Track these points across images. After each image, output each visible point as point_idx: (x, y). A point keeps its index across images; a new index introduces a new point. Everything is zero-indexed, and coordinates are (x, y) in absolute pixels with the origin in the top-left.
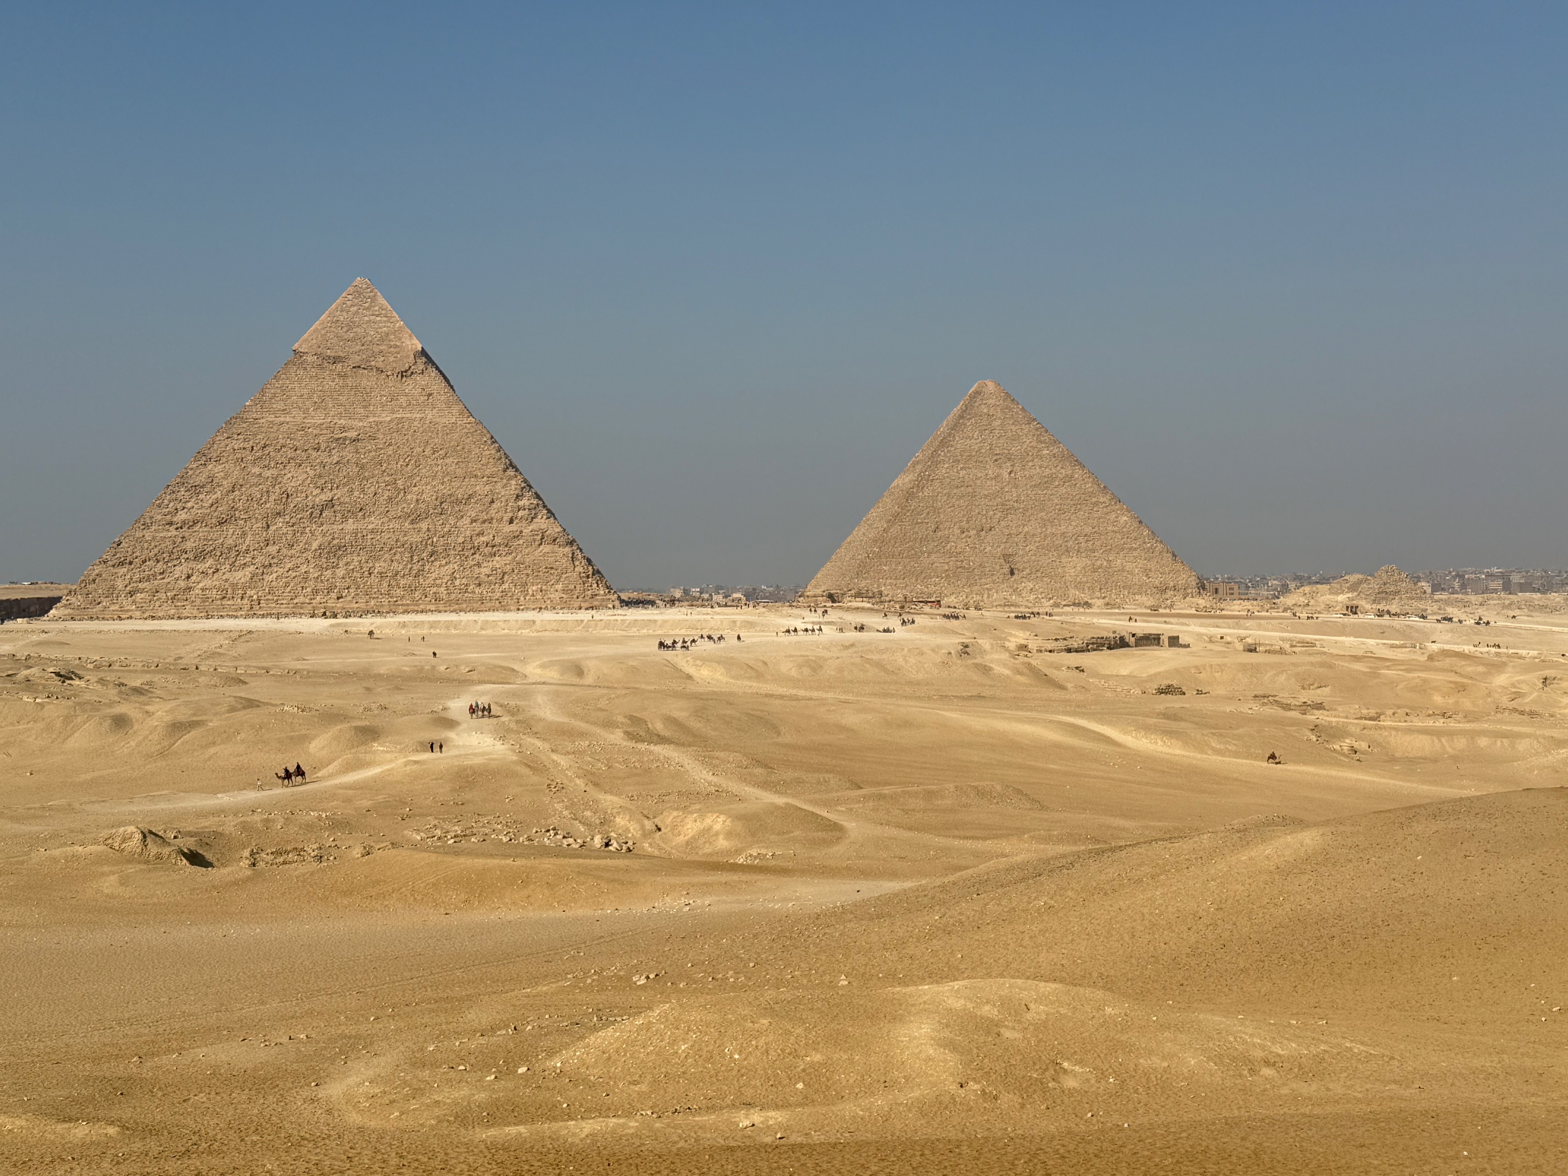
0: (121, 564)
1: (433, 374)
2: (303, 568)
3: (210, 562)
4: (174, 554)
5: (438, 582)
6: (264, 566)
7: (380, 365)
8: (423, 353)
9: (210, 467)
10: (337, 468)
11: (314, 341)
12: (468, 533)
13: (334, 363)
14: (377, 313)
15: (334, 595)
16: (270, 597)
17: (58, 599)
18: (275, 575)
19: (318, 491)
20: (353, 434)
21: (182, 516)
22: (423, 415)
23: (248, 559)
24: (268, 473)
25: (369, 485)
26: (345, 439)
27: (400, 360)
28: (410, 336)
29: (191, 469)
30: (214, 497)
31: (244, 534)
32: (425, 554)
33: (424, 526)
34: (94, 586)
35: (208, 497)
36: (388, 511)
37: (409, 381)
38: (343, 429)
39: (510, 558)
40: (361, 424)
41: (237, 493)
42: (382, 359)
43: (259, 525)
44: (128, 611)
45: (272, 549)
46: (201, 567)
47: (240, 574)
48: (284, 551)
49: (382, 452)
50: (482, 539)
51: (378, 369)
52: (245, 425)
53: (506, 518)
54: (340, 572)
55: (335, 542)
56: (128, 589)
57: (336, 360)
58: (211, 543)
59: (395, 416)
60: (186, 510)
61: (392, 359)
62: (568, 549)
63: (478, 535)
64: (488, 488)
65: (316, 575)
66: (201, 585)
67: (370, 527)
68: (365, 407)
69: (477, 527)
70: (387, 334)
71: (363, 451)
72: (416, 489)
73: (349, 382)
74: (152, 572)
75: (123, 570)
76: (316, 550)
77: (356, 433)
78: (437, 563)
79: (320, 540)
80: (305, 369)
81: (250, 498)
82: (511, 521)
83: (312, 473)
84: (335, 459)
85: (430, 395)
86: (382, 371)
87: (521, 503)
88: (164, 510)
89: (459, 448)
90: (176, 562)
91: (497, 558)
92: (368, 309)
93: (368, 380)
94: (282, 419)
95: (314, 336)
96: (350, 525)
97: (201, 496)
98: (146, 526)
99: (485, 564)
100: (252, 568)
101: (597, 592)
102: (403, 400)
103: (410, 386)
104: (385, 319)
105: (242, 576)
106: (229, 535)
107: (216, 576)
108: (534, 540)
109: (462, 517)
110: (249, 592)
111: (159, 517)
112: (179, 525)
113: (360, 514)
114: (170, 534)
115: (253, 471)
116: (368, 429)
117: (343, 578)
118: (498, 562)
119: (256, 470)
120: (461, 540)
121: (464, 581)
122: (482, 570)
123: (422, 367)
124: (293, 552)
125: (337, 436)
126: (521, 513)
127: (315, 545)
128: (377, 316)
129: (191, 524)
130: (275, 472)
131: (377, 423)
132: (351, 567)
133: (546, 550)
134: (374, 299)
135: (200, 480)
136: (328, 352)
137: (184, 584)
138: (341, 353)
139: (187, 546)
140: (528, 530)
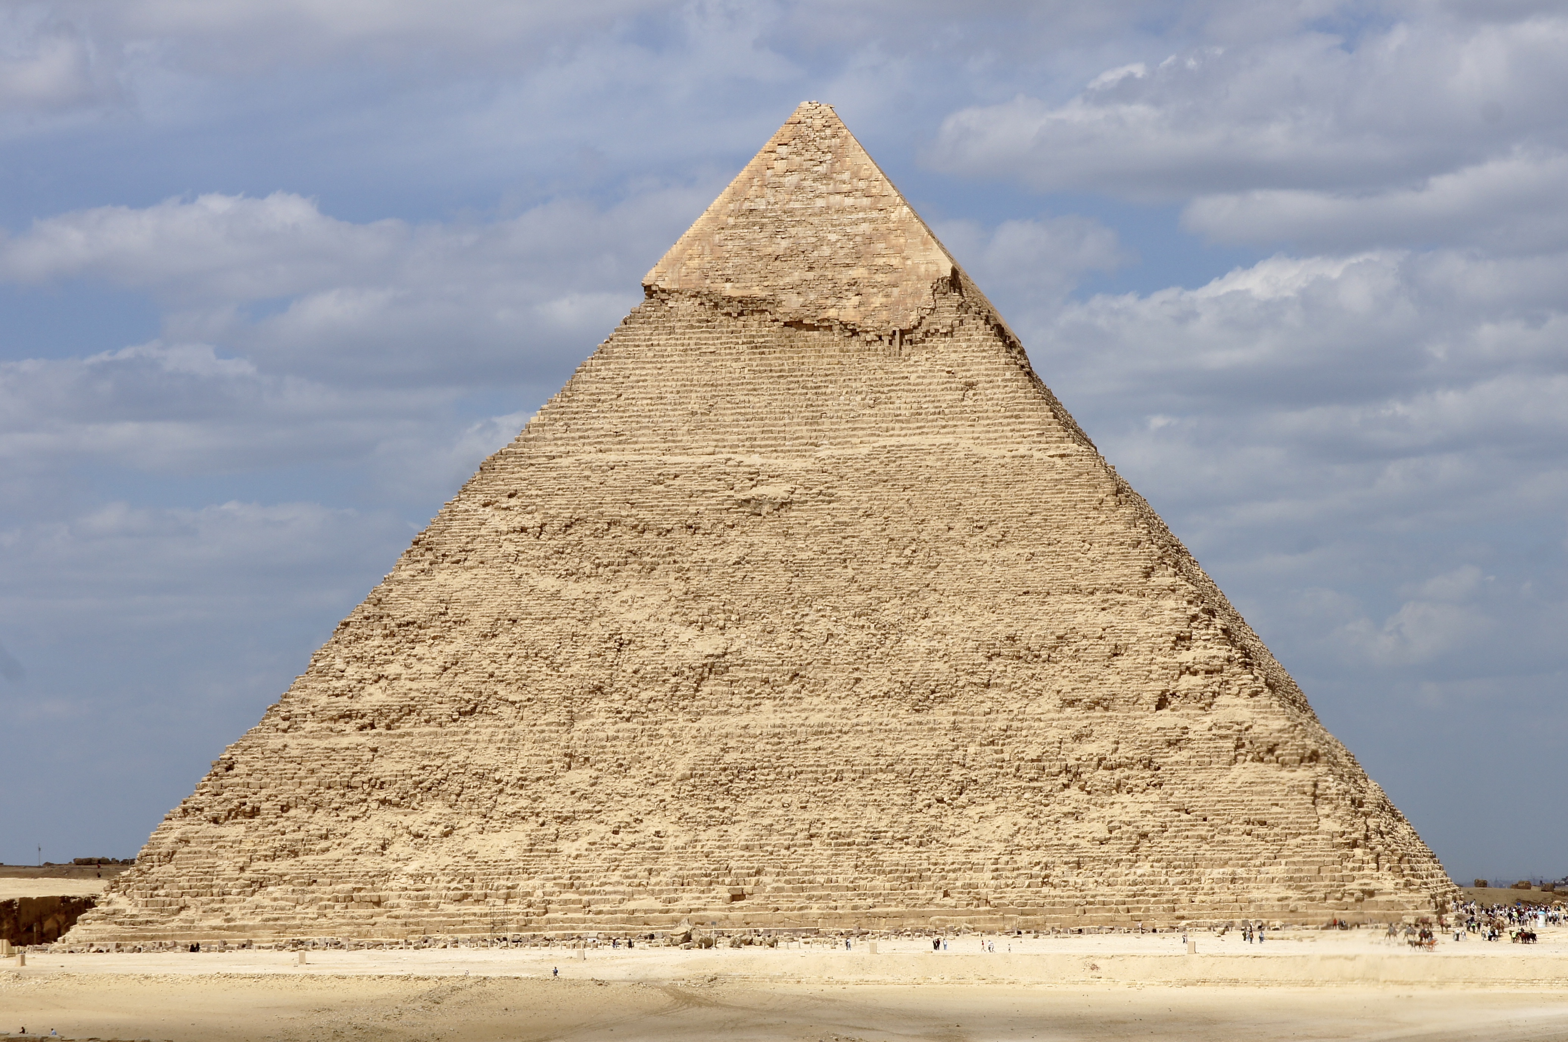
0: (234, 814)
1: (978, 336)
2: (651, 825)
3: (436, 809)
4: (359, 786)
5: (974, 858)
6: (563, 820)
7: (850, 314)
8: (957, 281)
9: (440, 577)
10: (740, 574)
11: (695, 263)
12: (1053, 734)
13: (741, 314)
14: (846, 188)
15: (723, 892)
16: (570, 896)
17: (88, 903)
18: (583, 843)
19: (692, 632)
20: (777, 490)
21: (374, 696)
22: (950, 439)
23: (524, 803)
24: (573, 590)
25: (813, 616)
26: (759, 502)
27: (898, 303)
28: (925, 243)
29: (400, 582)
30: (450, 649)
31: (513, 742)
32: (945, 787)
33: (942, 715)
34: (170, 868)
35: (435, 650)
36: (858, 680)
37: (919, 355)
38: (754, 477)
39: (1155, 795)
40: (798, 464)
41: (504, 639)
42: (856, 300)
43: (551, 717)
44: (243, 928)
45: (580, 777)
46: (416, 822)
47: (502, 838)
48: (607, 780)
49: (849, 531)
50: (1090, 748)
51: (844, 325)
52: (524, 474)
53: (1150, 697)
54: (740, 834)
55: (729, 758)
56: (247, 874)
57: (747, 307)
58: (438, 762)
59: (882, 442)
60: (383, 683)
61: (878, 300)
62: (1303, 775)
63: (1078, 738)
64: (1103, 618)
65: (680, 843)
66: (412, 867)
67: (816, 719)
68: (812, 421)
69: (1076, 718)
70: (869, 240)
71: (803, 531)
72: (928, 622)
73: (773, 359)
74: (301, 835)
75: (233, 831)
76: (683, 779)
77: (788, 487)
78: (972, 811)
79: (694, 753)
80: (672, 331)
81: (534, 653)
82: (1162, 703)
83: (678, 588)
84: (735, 553)
85: (970, 386)
86: (854, 333)
87: (1186, 657)
88: (335, 683)
89: (1036, 519)
90: (353, 811)
91: (1121, 796)
92: (826, 177)
93: (819, 354)
94: (612, 457)
95: (696, 249)
96: (766, 715)
97: (419, 650)
99: (1094, 813)
100: (532, 824)
101: (1374, 885)
102: (903, 403)
103: (922, 367)
104: (866, 202)
105: (507, 844)
106: (479, 743)
107: (448, 843)
108: (1219, 752)
109: (1039, 693)
110: (524, 885)
111: (323, 700)
112: (366, 721)
113: (791, 688)
114: (344, 742)
115: (541, 586)
116: (814, 477)
117: (747, 848)
118: (1124, 807)
119: (549, 583)
120: (1033, 752)
121: (1040, 856)
122: (1084, 827)
123: (948, 317)
124: (629, 783)
125: (741, 496)
126: (1187, 682)
127: (681, 767)
128: (848, 194)
129: (394, 716)
130: (593, 586)
131: (840, 462)
132: (767, 821)
133: (1247, 776)
134: (840, 154)
135: (417, 609)
136: (728, 289)
137: (369, 863)
138: (758, 292)
139: (385, 768)
140: (1199, 726)
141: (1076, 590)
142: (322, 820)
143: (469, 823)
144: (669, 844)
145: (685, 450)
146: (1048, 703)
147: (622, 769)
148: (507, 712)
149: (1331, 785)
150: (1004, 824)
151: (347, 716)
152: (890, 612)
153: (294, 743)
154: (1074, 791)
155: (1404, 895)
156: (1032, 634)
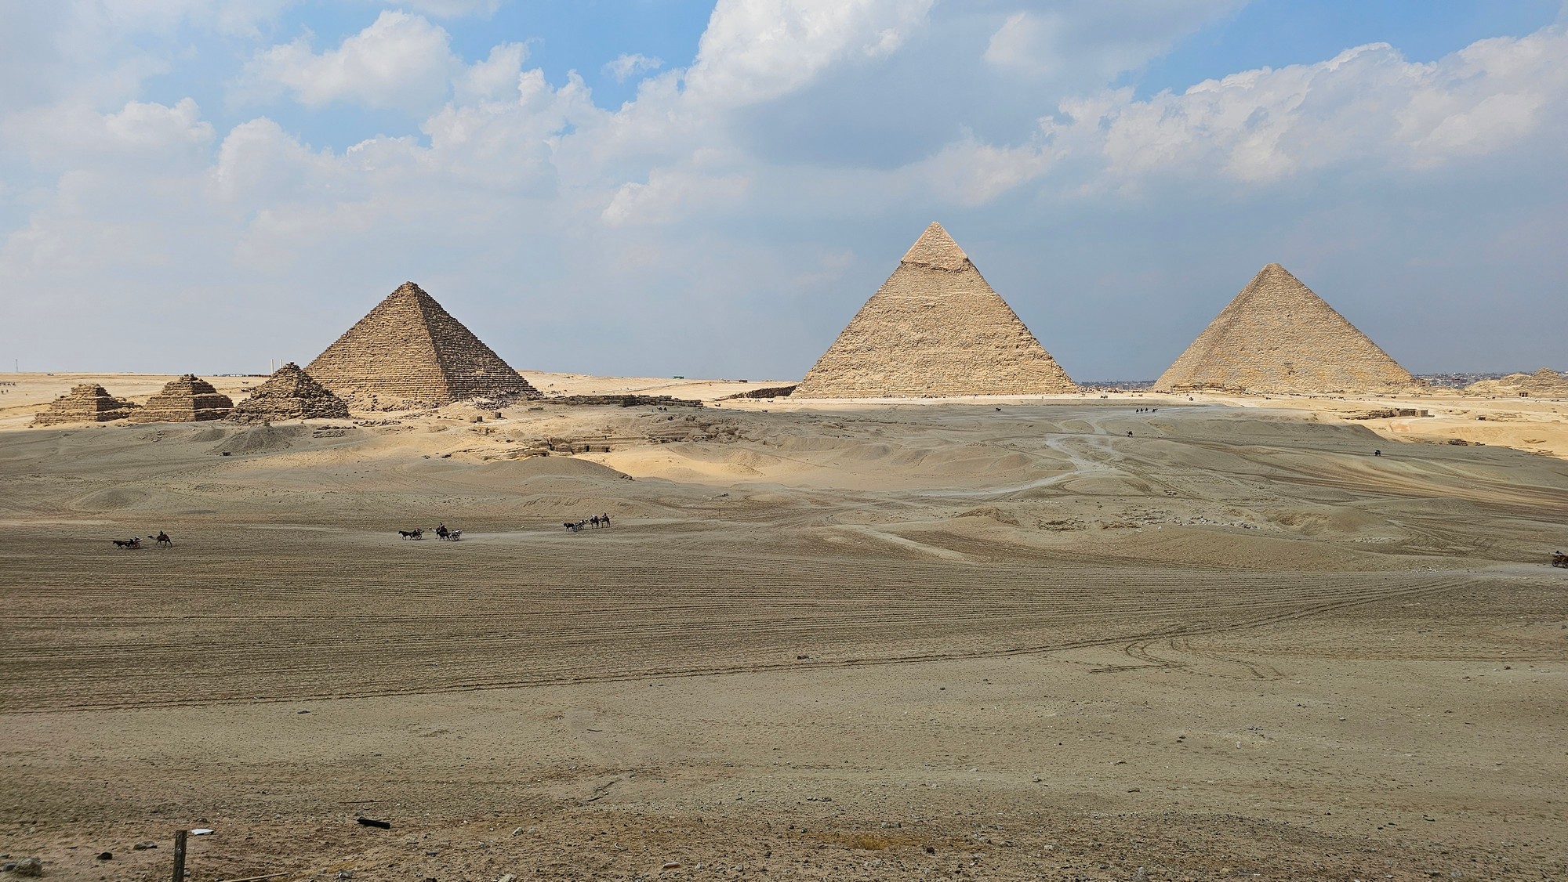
0: (822, 371)
1: (973, 271)
2: (910, 373)
3: (864, 370)
4: (848, 366)
5: (978, 381)
6: (890, 372)
7: (946, 267)
8: (967, 260)
9: (863, 323)
10: (925, 321)
11: (912, 256)
12: (994, 354)
13: (922, 267)
15: (925, 387)
16: (894, 387)
17: (793, 388)
18: (895, 377)
19: (916, 333)
20: (932, 304)
21: (850, 347)
22: (968, 293)
23: (882, 368)
24: (890, 325)
25: (941, 330)
26: (928, 306)
27: (955, 265)
28: (960, 252)
29: (854, 324)
30: (865, 337)
31: (879, 357)
32: (971, 365)
33: (970, 350)
34: (810, 382)
35: (862, 337)
36: (952, 343)
37: (960, 275)
38: (927, 301)
39: (1017, 366)
40: (936, 298)
41: (876, 335)
42: (947, 264)
43: (887, 352)
44: (827, 394)
45: (894, 363)
46: (860, 373)
47: (878, 376)
48: (899, 364)
49: (948, 312)
50: (1002, 357)
51: (944, 269)
52: (878, 301)
53: (1015, 345)
54: (928, 375)
55: (925, 360)
56: (826, 383)
57: (923, 265)
58: (864, 361)
59: (953, 294)
60: (852, 344)
61: (951, 264)
63: (999, 355)
64: (1003, 330)
65: (915, 377)
66: (860, 382)
67: (943, 351)
68: (939, 290)
69: (999, 351)
70: (949, 251)
71: (938, 312)
72: (966, 331)
73: (929, 276)
74: (837, 375)
75: (823, 374)
76: (915, 364)
77: (934, 303)
78: (978, 370)
79: (918, 358)
80: (908, 271)
81: (882, 337)
82: (1017, 347)
83: (913, 324)
84: (924, 317)
85: (971, 282)
86: (947, 271)
87: (1022, 337)
88: (841, 344)
89: (988, 309)
90: (848, 370)
91: (1010, 367)
92: (939, 238)
93: (939, 275)
94: (897, 297)
95: (912, 253)
96: (932, 350)
97: (859, 337)
98: (833, 352)
99: (1004, 370)
100: (884, 373)
101: (1066, 385)
102: (957, 285)
103: (962, 279)
104: (948, 243)
105: (879, 377)
106: (872, 356)
107: (867, 377)
108: (1030, 356)
109: (991, 346)
110: (884, 385)
111: (839, 347)
112: (849, 352)
113: (937, 345)
114: (844, 356)
116: (940, 301)
117: (930, 378)
118: (1011, 369)
120: (990, 358)
121: (992, 378)
122: (1002, 373)
123: (966, 268)
124: (904, 365)
125: (924, 305)
126: (1022, 342)
127: (915, 361)
128: (944, 241)
129: (854, 351)
130: (894, 324)
131: (945, 298)
132: (934, 373)
133: (1036, 361)
134: (941, 233)
135: (858, 329)
136: (919, 262)
137: (852, 381)
138: (925, 262)
139: (853, 362)
140: (1026, 352)
141: (997, 323)
142: (841, 372)
143: (871, 373)
144: (913, 377)
145: (912, 295)
146: (993, 347)
147: (903, 362)
148: (878, 350)
150: (985, 372)
151: (845, 351)
152: (957, 329)
153: (834, 357)
154: (999, 365)
155: (1072, 387)
156: (988, 333)
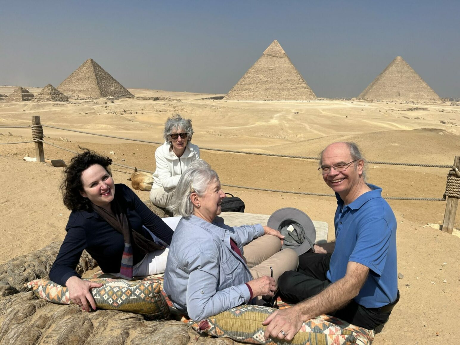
2: (262, 92)
3: (247, 91)
4: (242, 90)
5: (284, 95)
9: (248, 74)
10: (269, 75)
11: (266, 52)
12: (290, 86)
15: (267, 97)
16: (256, 97)
17: (224, 97)
18: (257, 93)
19: (265, 79)
20: (272, 69)
21: (243, 83)
22: (284, 65)
24: (257, 76)
25: (274, 78)
27: (281, 55)
29: (245, 75)
30: (249, 80)
32: (282, 90)
33: (282, 85)
34: (230, 95)
36: (277, 82)
39: (297, 91)
40: (273, 67)
41: (252, 79)
43: (255, 85)
44: (234, 99)
45: (257, 89)
49: (276, 72)
52: (254, 67)
55: (267, 88)
56: (235, 95)
57: (270, 55)
58: (248, 88)
59: (279, 65)
62: (307, 89)
64: (294, 78)
65: (264, 94)
66: (246, 95)
67: (274, 85)
68: (274, 64)
70: (279, 50)
71: (273, 72)
72: (282, 78)
75: (234, 92)
78: (284, 92)
80: (265, 57)
83: (264, 75)
85: (285, 61)
86: (278, 57)
87: (300, 81)
89: (290, 71)
92: (276, 46)
93: (275, 59)
94: (260, 66)
96: (270, 85)
100: (254, 92)
101: (312, 97)
102: (281, 62)
103: (282, 60)
105: (252, 93)
106: (251, 86)
108: (301, 88)
109: (289, 83)
110: (253, 96)
111: (240, 83)
113: (272, 83)
114: (241, 86)
117: (268, 94)
118: (295, 92)
120: (288, 88)
121: (288, 95)
122: (292, 93)
123: (284, 56)
125: (269, 69)
126: (299, 83)
127: (264, 88)
130: (259, 75)
131: (276, 67)
132: (270, 92)
133: (303, 90)
134: (277, 44)
135: (247, 77)
137: (243, 94)
139: (244, 88)
140: (300, 86)
141: (292, 76)
142: (240, 92)
143: (249, 92)
145: (265, 66)
147: (260, 88)
148: (252, 84)
149: (309, 90)
152: (279, 77)
153: (238, 86)
154: (291, 90)
156: (289, 79)
